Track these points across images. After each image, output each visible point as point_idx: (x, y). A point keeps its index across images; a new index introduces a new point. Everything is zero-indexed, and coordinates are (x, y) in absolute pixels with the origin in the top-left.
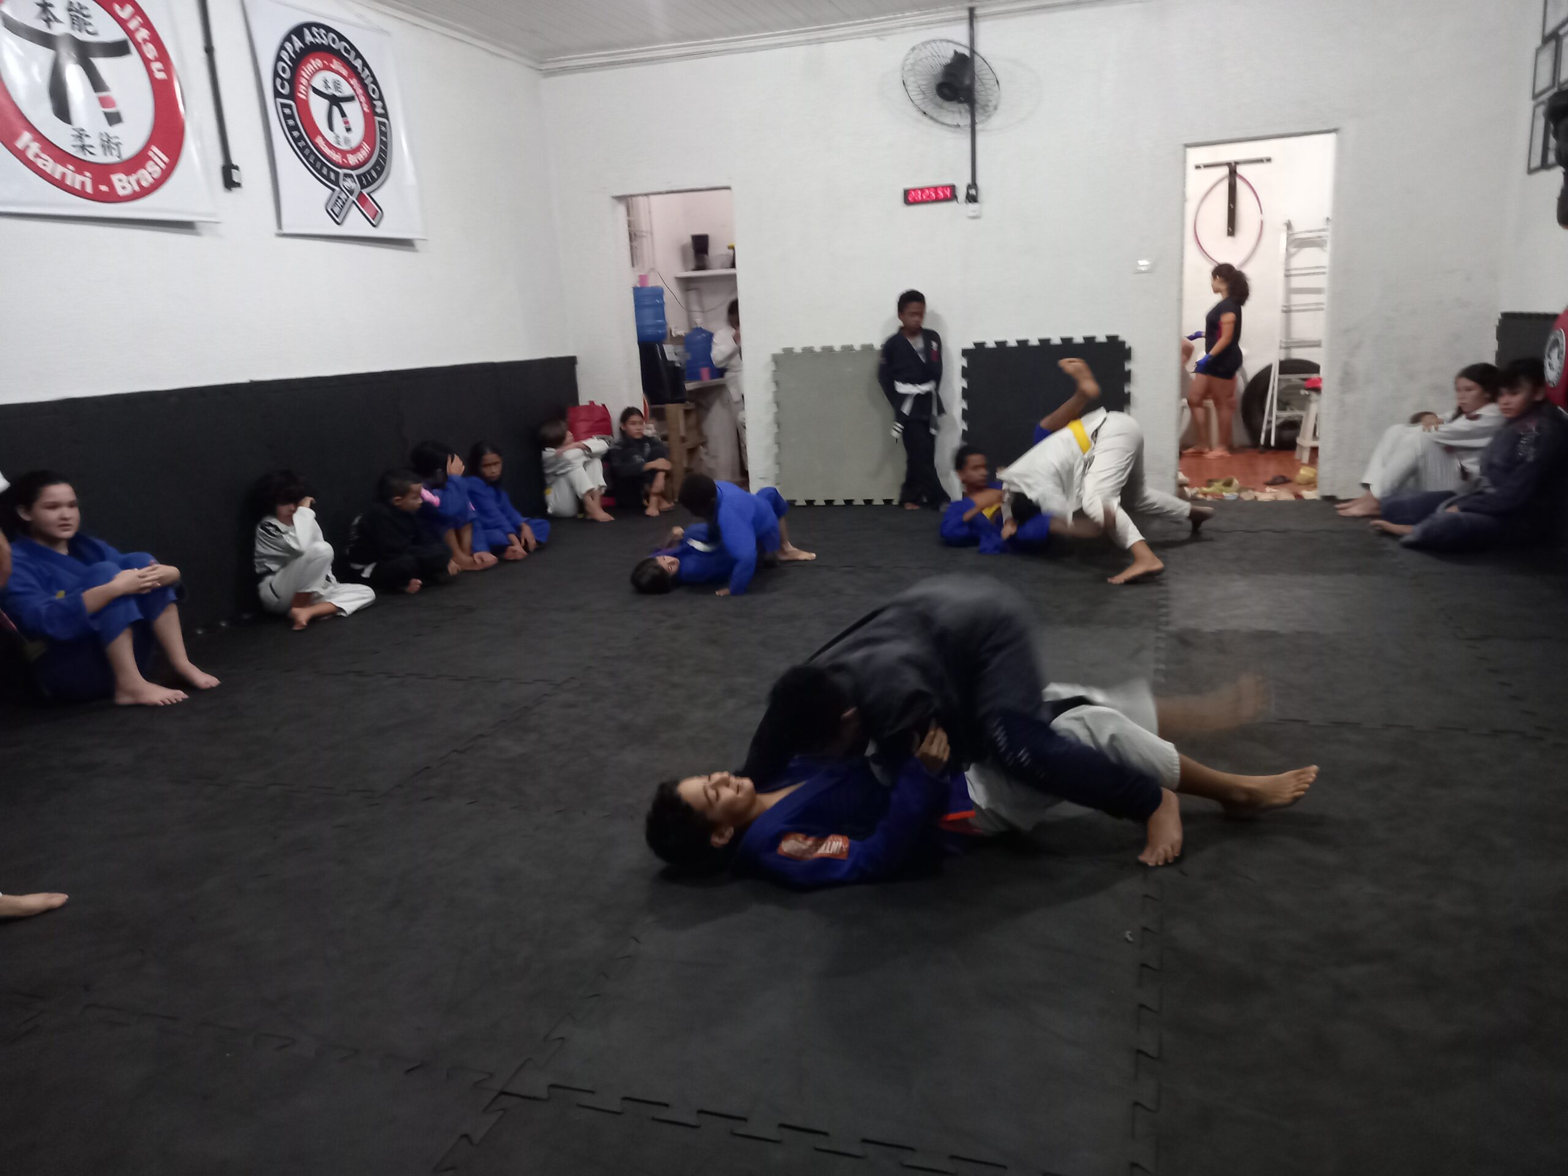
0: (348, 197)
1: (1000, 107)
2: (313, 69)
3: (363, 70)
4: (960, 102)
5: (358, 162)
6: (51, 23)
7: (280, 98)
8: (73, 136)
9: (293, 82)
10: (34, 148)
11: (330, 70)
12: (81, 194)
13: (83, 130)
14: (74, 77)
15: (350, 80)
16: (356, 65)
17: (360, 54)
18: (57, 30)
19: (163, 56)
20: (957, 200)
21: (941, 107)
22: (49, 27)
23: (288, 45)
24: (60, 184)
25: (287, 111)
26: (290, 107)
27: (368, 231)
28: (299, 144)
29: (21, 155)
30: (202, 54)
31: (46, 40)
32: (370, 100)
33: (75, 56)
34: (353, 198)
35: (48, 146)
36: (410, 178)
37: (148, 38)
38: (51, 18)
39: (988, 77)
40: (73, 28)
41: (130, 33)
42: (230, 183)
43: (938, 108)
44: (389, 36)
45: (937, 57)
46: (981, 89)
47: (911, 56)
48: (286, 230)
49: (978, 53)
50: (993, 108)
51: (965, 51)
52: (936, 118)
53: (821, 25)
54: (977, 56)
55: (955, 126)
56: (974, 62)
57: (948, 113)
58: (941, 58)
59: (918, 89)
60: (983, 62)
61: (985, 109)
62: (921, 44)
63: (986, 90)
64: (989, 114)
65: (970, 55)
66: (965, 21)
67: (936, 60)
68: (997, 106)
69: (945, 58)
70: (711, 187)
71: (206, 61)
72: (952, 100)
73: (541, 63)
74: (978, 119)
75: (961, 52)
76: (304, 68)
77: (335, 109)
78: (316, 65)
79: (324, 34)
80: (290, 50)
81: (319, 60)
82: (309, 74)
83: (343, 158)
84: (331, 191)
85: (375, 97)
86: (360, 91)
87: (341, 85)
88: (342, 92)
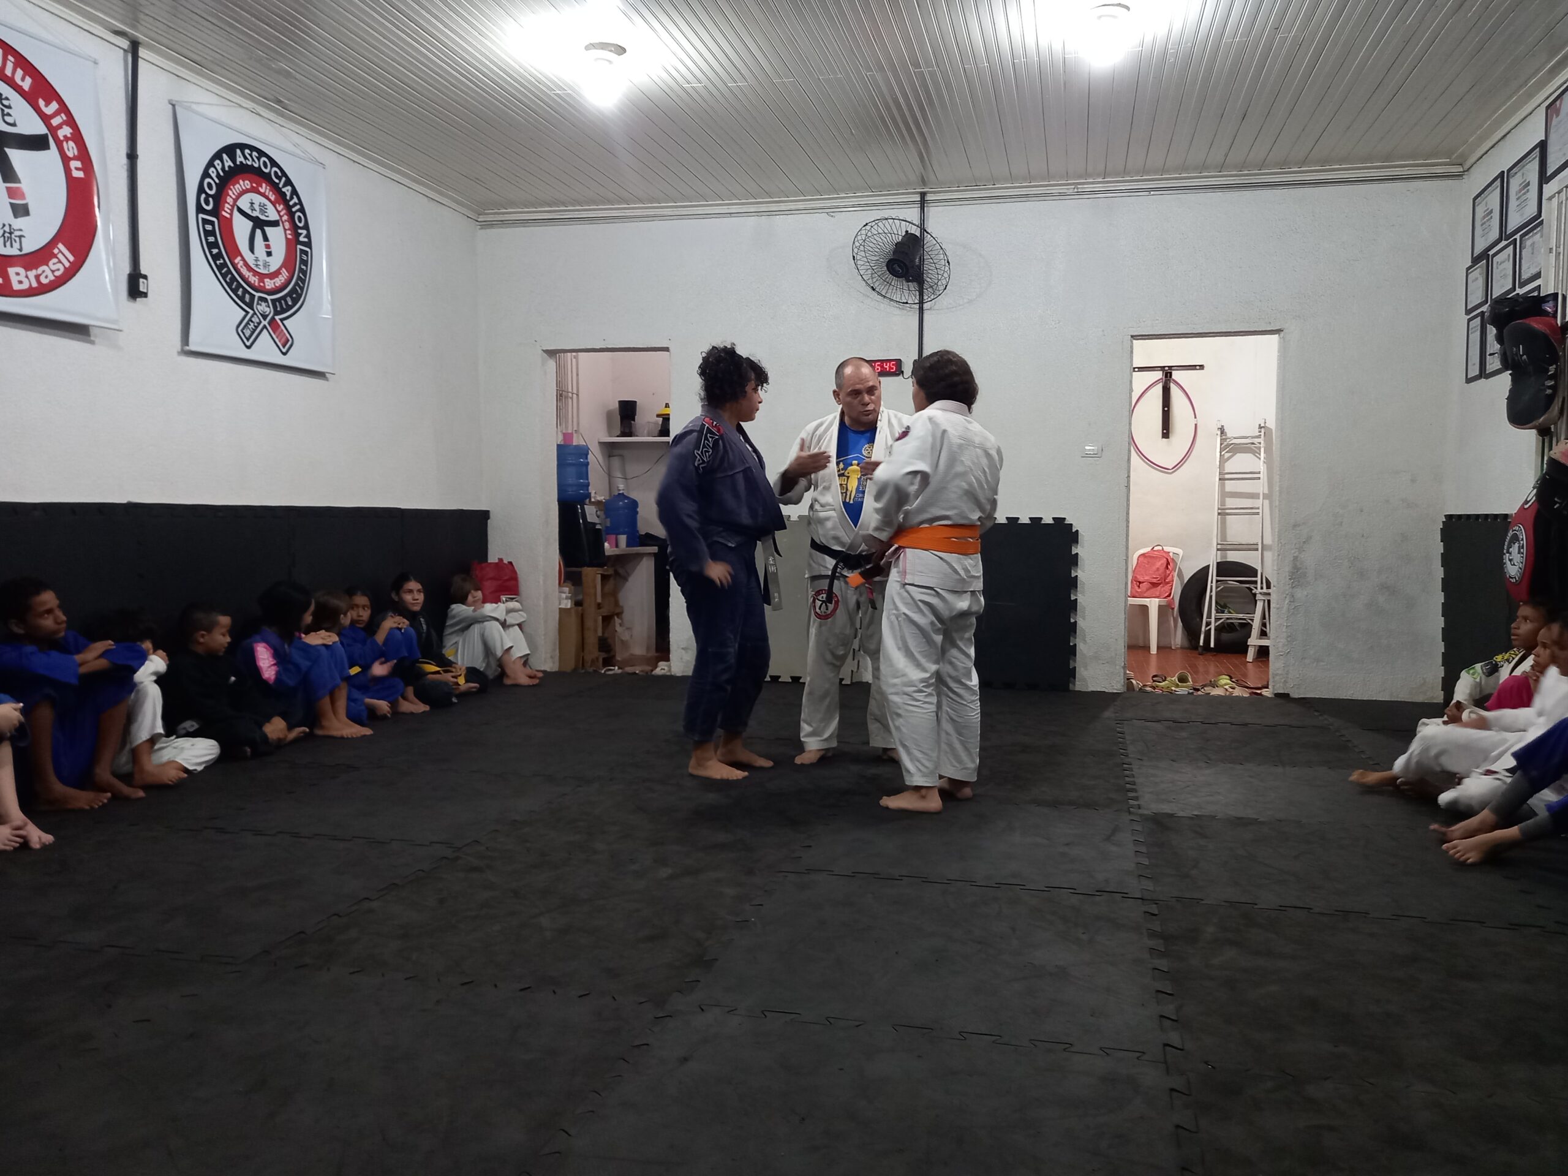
0: (261, 322)
1: (949, 288)
2: (241, 190)
3: (292, 198)
4: (908, 282)
5: (273, 286)
7: (203, 213)
9: (219, 199)
11: (260, 195)
15: (277, 205)
17: (290, 181)
19: (84, 156)
23: (217, 162)
25: (209, 227)
26: (212, 223)
27: (276, 357)
28: (218, 262)
30: (125, 162)
32: (295, 227)
34: (265, 323)
36: (327, 312)
37: (69, 136)
39: (938, 255)
41: (52, 129)
42: (135, 292)
43: (886, 285)
44: (324, 168)
45: (889, 235)
46: (931, 268)
47: (863, 232)
48: (193, 347)
49: (930, 234)
50: (942, 288)
51: (916, 231)
52: (884, 294)
53: (772, 198)
54: (929, 236)
55: (904, 303)
56: (925, 243)
57: (896, 289)
58: (893, 235)
59: (868, 264)
60: (936, 242)
61: (934, 288)
62: (874, 221)
63: (937, 269)
64: (938, 294)
65: (921, 236)
66: (916, 205)
67: (887, 238)
68: (946, 286)
69: (896, 236)
70: (649, 346)
71: (127, 167)
72: (900, 277)
74: (926, 298)
75: (913, 232)
76: (232, 187)
77: (258, 232)
78: (245, 186)
79: (256, 157)
80: (219, 168)
81: (247, 182)
82: (236, 194)
83: (261, 280)
84: (244, 313)
85: (301, 225)
86: (285, 218)
87: (266, 209)
88: (268, 216)
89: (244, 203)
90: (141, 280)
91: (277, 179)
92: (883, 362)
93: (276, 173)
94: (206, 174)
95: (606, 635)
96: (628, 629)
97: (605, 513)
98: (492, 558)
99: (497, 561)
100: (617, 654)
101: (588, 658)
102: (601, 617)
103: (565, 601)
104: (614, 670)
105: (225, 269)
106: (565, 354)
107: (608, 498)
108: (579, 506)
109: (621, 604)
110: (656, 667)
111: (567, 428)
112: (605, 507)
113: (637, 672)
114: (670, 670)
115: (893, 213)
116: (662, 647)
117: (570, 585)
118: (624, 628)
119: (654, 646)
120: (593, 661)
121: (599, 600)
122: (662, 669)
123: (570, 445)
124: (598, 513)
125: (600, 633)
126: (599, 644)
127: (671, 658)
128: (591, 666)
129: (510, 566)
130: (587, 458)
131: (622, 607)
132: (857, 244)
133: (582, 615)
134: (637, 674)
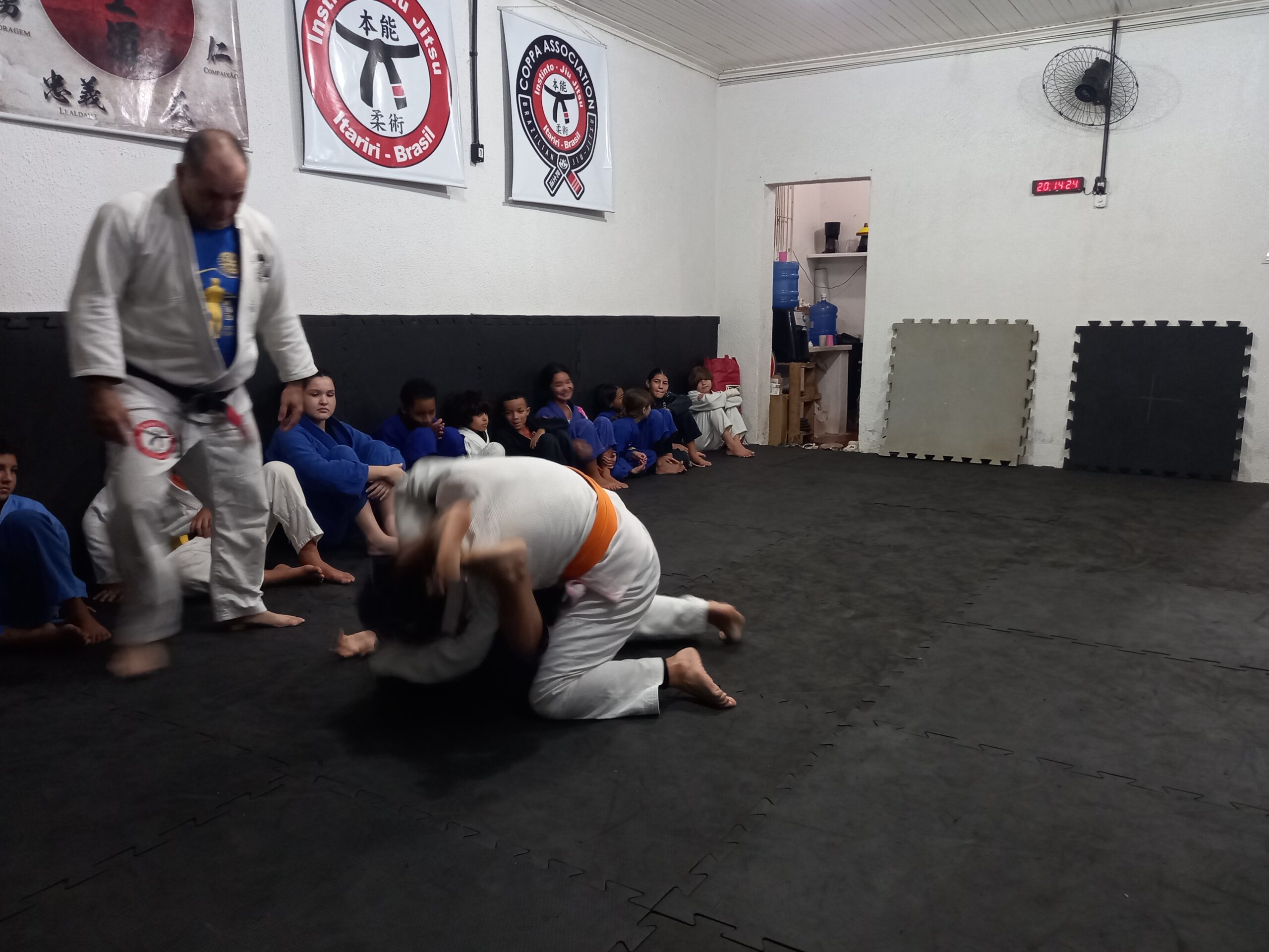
0: (561, 175)
1: (1135, 107)
2: (547, 72)
3: (583, 75)
4: (1096, 104)
5: (570, 147)
6: (369, 31)
7: (522, 94)
8: (372, 116)
9: (532, 81)
10: (346, 122)
11: (561, 75)
12: (371, 159)
13: (379, 111)
14: (380, 70)
15: (573, 82)
16: (577, 69)
17: (583, 62)
18: (372, 36)
19: (441, 58)
20: (1084, 191)
21: (1078, 108)
22: (367, 34)
23: (531, 52)
24: (359, 151)
25: (525, 104)
26: (527, 100)
27: (572, 202)
28: (532, 131)
29: (336, 128)
30: (468, 57)
31: (363, 43)
32: (586, 99)
33: (380, 55)
34: (564, 175)
35: (354, 122)
36: (608, 163)
37: (432, 43)
38: (369, 26)
39: (1126, 80)
40: (383, 36)
41: (421, 40)
42: (476, 158)
43: (1074, 109)
44: (606, 48)
45: (1080, 63)
46: (1120, 91)
47: (1055, 62)
48: (515, 197)
49: (1120, 59)
50: (1128, 109)
51: (1107, 56)
52: (1071, 118)
53: (971, 38)
54: (1119, 61)
55: (1090, 125)
56: (1114, 68)
57: (1083, 113)
58: (1084, 63)
59: (1057, 91)
60: (1125, 66)
61: (1122, 109)
62: (1066, 51)
63: (1125, 91)
64: (1125, 114)
65: (1111, 61)
66: (1108, 33)
67: (1077, 65)
68: (1133, 107)
69: (1087, 63)
70: (854, 177)
71: (469, 62)
72: (1088, 102)
73: (720, 75)
74: (1112, 118)
75: (1103, 58)
76: (541, 71)
77: (560, 104)
78: (550, 69)
79: (558, 45)
80: (532, 57)
81: (551, 65)
82: (544, 76)
83: (562, 142)
84: (550, 169)
85: (589, 96)
86: (579, 91)
87: (565, 86)
88: (566, 91)
89: (549, 83)
90: (480, 149)
91: (572, 61)
92: (1065, 181)
93: (571, 55)
94: (523, 63)
95: (807, 418)
96: (824, 412)
97: (810, 317)
98: (720, 355)
99: (724, 357)
100: (815, 434)
101: (792, 436)
102: (803, 403)
103: (776, 389)
104: (812, 446)
105: (537, 135)
106: (783, 187)
107: (812, 304)
108: (789, 312)
109: (819, 392)
110: (846, 445)
111: (782, 248)
112: (809, 312)
113: (831, 448)
114: (858, 448)
115: (1085, 42)
116: (852, 428)
117: (779, 376)
118: (821, 412)
119: (846, 427)
120: (795, 438)
121: (802, 389)
122: (851, 447)
123: (783, 263)
124: (805, 317)
125: (802, 416)
126: (801, 425)
127: (859, 438)
128: (793, 443)
129: (733, 361)
130: (797, 273)
131: (820, 395)
132: (1048, 73)
133: (788, 401)
134: (831, 450)
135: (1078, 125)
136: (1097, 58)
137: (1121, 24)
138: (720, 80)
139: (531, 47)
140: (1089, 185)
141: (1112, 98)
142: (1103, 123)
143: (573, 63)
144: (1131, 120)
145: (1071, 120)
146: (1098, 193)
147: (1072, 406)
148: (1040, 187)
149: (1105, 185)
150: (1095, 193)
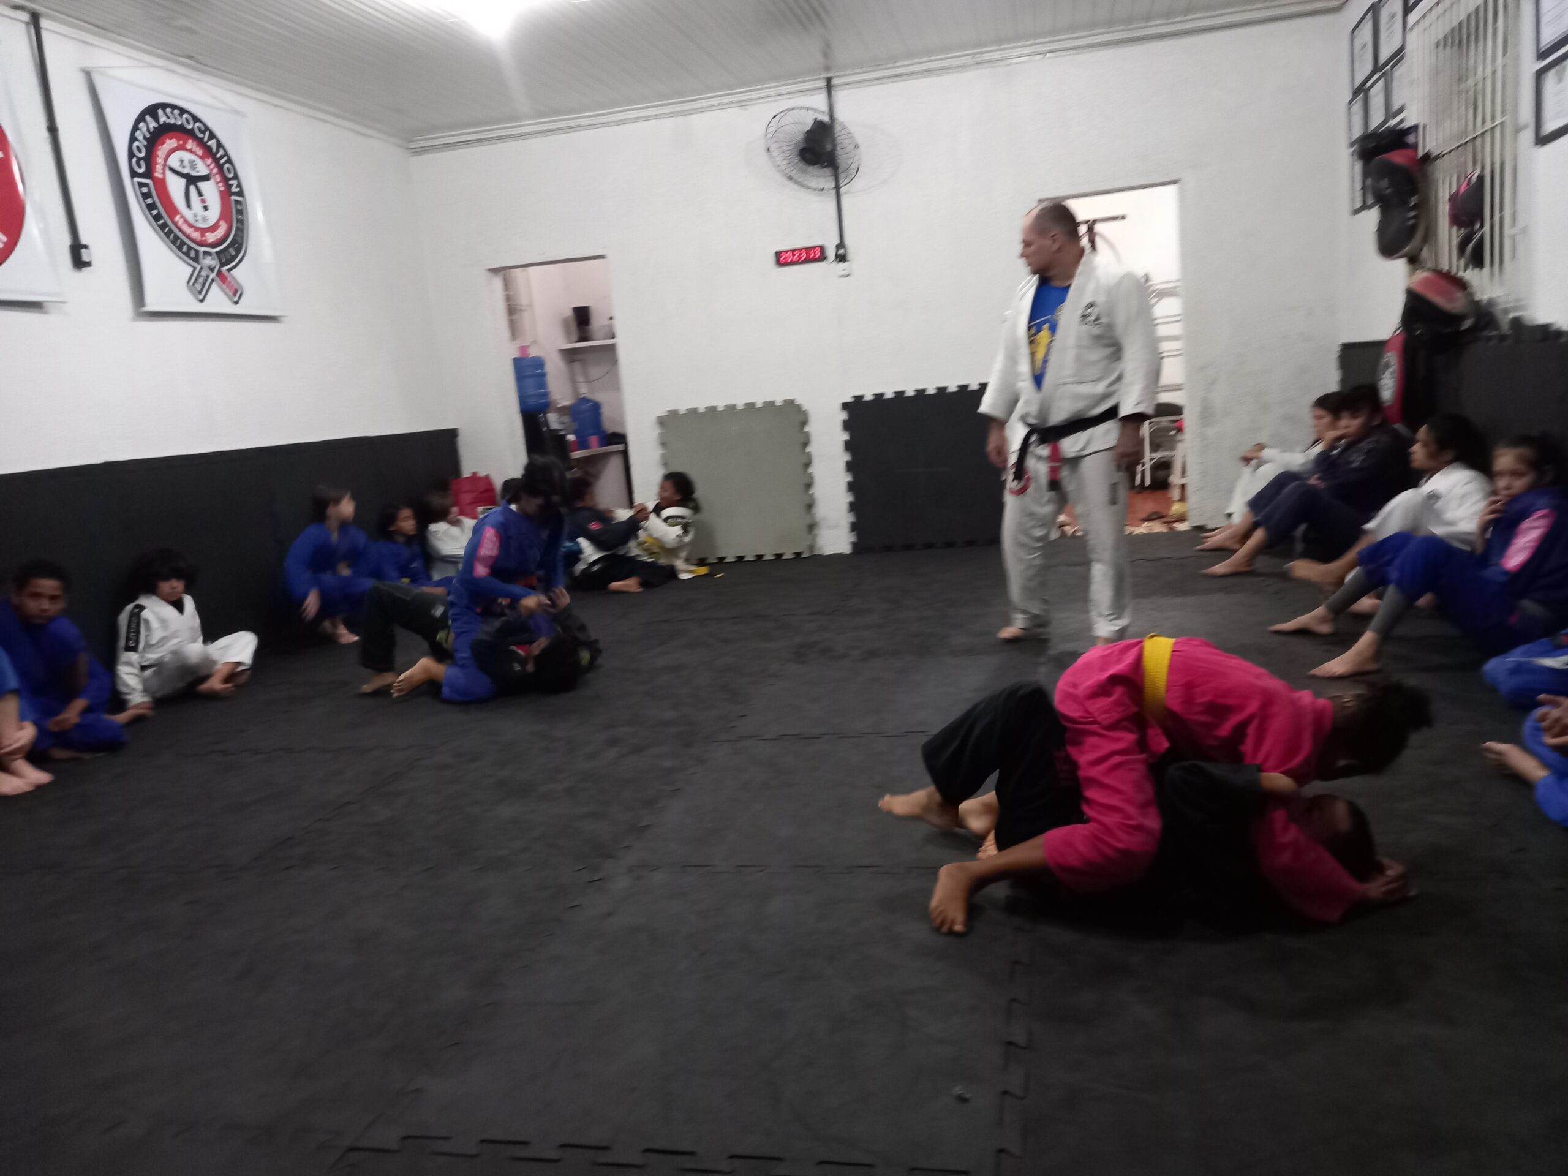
0: (209, 275)
1: (862, 170)
2: (169, 149)
3: (218, 150)
4: (822, 167)
5: (216, 240)
7: (137, 177)
9: (150, 161)
11: (185, 151)
15: (205, 159)
16: (211, 144)
17: (214, 134)
20: (827, 259)
21: (804, 171)
23: (142, 124)
25: (145, 190)
26: (146, 185)
27: (229, 308)
28: (159, 223)
30: (45, 134)
32: (226, 180)
34: (213, 275)
39: (849, 142)
42: (79, 263)
43: (801, 174)
44: (245, 117)
45: (800, 123)
46: (842, 152)
47: (773, 124)
48: (149, 308)
49: (838, 119)
50: (854, 171)
51: (825, 117)
52: (800, 183)
53: (684, 98)
54: (838, 122)
55: (820, 189)
56: (835, 130)
57: (811, 177)
58: (802, 125)
59: (781, 155)
60: (844, 127)
61: (848, 171)
62: (782, 112)
63: (848, 152)
64: (852, 177)
65: (830, 122)
66: (823, 91)
67: (797, 127)
68: (858, 169)
69: (806, 124)
70: (585, 256)
71: (49, 140)
72: (816, 165)
73: (410, 142)
74: (842, 183)
75: (819, 119)
76: (160, 147)
77: (192, 189)
78: (172, 145)
79: (178, 115)
80: (145, 129)
81: (174, 140)
82: (165, 153)
83: (203, 235)
84: (190, 269)
85: (231, 175)
86: (215, 171)
87: (196, 165)
88: (198, 172)
89: (174, 161)
90: (83, 250)
91: (202, 133)
92: (808, 250)
93: (199, 128)
94: (133, 139)
97: (567, 418)
98: (467, 473)
99: (471, 475)
105: (168, 229)
106: (510, 271)
107: (573, 402)
108: (541, 415)
111: (521, 343)
112: (568, 412)
115: (800, 102)
123: (525, 358)
124: (560, 418)
129: (484, 478)
130: (544, 368)
132: (769, 136)
135: (809, 191)
136: (815, 120)
137: (835, 82)
138: (411, 149)
139: (141, 118)
140: (831, 253)
141: (839, 161)
142: (833, 185)
143: (201, 136)
144: (859, 183)
145: (802, 185)
146: (840, 261)
147: (851, 487)
148: (782, 258)
149: (846, 251)
150: (838, 260)
